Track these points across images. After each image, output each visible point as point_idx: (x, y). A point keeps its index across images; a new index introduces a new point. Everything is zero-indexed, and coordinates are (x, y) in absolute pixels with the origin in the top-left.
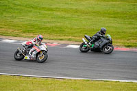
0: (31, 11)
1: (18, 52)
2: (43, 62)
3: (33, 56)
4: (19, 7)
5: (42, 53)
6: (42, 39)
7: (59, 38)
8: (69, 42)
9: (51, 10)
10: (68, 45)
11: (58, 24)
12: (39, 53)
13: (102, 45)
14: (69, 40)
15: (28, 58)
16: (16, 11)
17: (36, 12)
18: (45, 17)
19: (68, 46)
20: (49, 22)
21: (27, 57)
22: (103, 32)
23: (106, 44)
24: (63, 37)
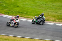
1: (8, 22)
3: (13, 24)
13: (40, 21)
15: (11, 25)
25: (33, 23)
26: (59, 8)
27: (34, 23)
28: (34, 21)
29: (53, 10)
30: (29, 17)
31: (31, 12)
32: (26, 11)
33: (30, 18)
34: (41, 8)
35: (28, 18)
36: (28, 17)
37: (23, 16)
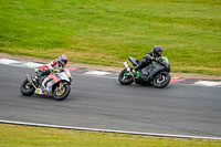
0: (134, 23)
1: (27, 82)
2: (62, 99)
3: (47, 89)
4: (114, 16)
5: (61, 85)
6: (65, 62)
7: (182, 68)
8: (199, 76)
9: (169, 20)
10: (198, 80)
11: (181, 46)
12: (57, 85)
13: (152, 74)
14: (199, 72)
15: (41, 93)
16: (110, 23)
17: (144, 25)
18: (158, 33)
19: (197, 83)
20: (165, 42)
21: (39, 91)
22: (157, 53)
23: (159, 72)
24: (189, 68)
25: (123, 84)
26: (127, 19)
27: (127, 81)
28: (130, 76)
29: (106, 29)
30: (27, 51)
31: (33, 35)
32: (15, 31)
33: (28, 55)
34: (68, 20)
35: (22, 54)
36: (23, 51)
37: (4, 49)
